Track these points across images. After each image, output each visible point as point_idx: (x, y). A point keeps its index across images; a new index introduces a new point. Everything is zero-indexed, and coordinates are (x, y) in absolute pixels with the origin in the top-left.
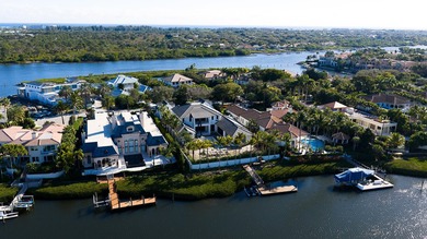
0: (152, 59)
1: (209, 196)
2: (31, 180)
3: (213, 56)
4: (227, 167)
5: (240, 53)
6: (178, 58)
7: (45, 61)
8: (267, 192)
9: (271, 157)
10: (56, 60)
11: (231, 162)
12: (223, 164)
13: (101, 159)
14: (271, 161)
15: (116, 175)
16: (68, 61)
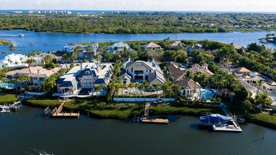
0: (159, 33)
1: (110, 117)
2: (28, 95)
3: (201, 32)
4: (136, 102)
5: (221, 31)
6: (176, 32)
7: (96, 32)
8: (148, 121)
9: (168, 100)
10: (102, 32)
11: (138, 100)
12: (133, 100)
13: (64, 88)
14: (166, 102)
15: (69, 98)
16: (108, 33)
